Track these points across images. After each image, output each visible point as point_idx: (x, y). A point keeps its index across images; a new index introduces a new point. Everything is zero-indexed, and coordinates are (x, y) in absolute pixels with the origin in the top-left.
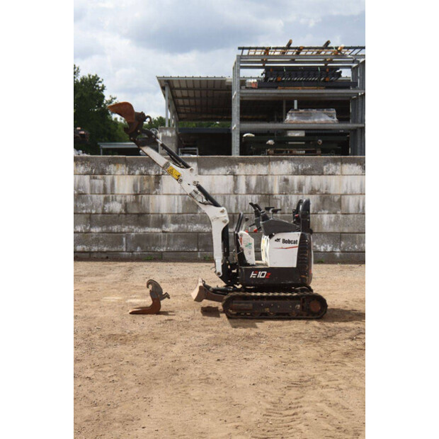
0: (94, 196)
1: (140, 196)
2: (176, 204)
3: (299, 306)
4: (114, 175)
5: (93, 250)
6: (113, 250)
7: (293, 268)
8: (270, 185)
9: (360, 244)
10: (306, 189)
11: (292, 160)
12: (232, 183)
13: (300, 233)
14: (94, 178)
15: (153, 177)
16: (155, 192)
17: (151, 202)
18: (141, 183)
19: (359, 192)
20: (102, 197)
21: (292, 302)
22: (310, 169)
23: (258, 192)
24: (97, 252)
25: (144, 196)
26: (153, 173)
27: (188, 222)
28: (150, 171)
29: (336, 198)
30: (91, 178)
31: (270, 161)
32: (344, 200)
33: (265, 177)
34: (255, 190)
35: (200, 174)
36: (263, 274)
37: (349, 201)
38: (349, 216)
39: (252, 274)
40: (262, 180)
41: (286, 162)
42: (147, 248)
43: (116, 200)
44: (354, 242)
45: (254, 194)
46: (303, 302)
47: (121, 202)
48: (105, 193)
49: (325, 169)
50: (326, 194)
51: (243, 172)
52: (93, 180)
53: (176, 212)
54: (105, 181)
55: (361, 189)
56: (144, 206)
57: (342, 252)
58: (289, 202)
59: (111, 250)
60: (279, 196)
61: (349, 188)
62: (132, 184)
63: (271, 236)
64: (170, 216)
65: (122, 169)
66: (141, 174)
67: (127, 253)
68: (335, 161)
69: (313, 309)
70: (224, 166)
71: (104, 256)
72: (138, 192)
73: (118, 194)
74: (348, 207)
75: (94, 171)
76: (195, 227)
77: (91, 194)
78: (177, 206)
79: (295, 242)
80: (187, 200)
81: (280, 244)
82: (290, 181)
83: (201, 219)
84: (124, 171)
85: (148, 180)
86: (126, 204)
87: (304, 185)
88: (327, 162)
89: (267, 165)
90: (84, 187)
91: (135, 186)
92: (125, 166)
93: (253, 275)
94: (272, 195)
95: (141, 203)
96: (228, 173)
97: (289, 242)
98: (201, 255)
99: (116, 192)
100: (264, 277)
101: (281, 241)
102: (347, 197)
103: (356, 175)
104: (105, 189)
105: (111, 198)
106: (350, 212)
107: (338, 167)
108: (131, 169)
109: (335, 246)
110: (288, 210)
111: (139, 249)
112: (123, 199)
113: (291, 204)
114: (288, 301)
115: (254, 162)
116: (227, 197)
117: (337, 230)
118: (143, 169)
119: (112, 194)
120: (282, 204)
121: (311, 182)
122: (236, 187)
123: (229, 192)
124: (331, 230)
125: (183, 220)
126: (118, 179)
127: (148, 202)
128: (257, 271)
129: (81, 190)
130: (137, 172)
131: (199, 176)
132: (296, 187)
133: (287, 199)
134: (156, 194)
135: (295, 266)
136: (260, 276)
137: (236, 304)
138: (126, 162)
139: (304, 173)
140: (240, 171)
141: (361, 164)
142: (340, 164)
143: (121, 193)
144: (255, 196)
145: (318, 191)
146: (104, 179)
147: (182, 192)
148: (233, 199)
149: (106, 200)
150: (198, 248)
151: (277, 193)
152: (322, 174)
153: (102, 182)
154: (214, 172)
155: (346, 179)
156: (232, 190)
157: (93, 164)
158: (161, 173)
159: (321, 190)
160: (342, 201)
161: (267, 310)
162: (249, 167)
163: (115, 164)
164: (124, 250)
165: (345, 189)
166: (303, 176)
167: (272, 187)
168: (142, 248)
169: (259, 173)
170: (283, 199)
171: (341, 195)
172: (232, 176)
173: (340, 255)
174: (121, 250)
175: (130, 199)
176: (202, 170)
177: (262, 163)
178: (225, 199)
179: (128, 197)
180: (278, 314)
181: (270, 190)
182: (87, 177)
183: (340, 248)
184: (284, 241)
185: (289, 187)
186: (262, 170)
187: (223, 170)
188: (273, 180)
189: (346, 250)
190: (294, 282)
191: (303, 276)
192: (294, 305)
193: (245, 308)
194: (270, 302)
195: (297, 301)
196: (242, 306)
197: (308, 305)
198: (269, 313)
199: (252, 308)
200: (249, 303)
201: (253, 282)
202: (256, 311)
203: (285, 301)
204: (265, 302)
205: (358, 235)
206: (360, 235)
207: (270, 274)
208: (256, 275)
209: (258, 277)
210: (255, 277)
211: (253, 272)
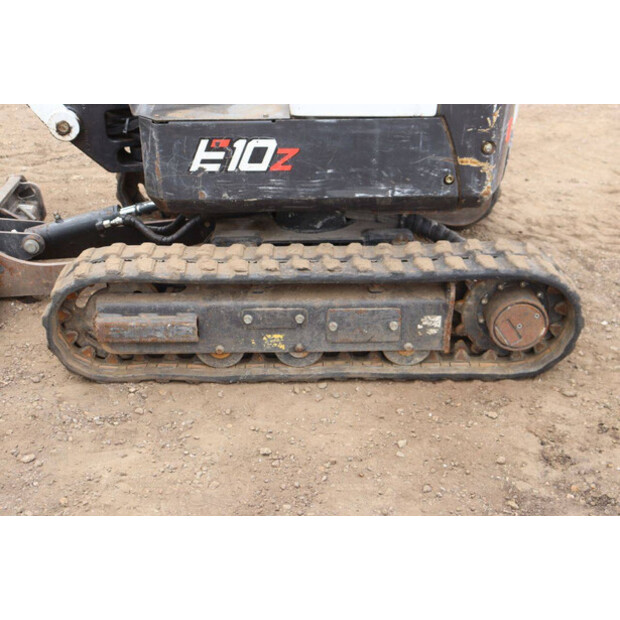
3: (437, 320)
7: (415, 121)
21: (402, 300)
36: (259, 154)
39: (201, 153)
46: (461, 296)
69: (503, 334)
93: (203, 158)
100: (263, 167)
136: (241, 159)
137: (116, 319)
161: (275, 341)
190: (418, 193)
191: (470, 162)
192: (409, 319)
193: (159, 335)
194: (286, 302)
195: (431, 298)
196: (143, 329)
197: (484, 310)
198: (287, 354)
199: (195, 338)
200: (182, 310)
201: (205, 195)
202: (220, 347)
203: (369, 300)
204: (262, 303)
207: (291, 152)
208: (220, 155)
209: (232, 168)
210: (215, 167)
211: (204, 143)
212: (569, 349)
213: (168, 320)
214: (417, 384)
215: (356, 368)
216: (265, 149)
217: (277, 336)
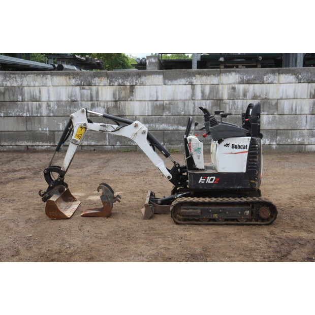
0: (84, 103)
1: (118, 102)
2: (147, 108)
3: (248, 212)
4: (98, 86)
5: (83, 144)
6: (99, 144)
7: (242, 173)
8: (220, 93)
9: (292, 139)
10: (249, 95)
11: (238, 72)
12: (191, 91)
13: (250, 138)
14: (83, 89)
15: (128, 87)
16: (129, 99)
17: (127, 107)
18: (119, 92)
19: (292, 97)
20: (90, 103)
21: (241, 207)
22: (253, 79)
23: (211, 98)
24: (87, 146)
25: (122, 102)
26: (128, 84)
27: (156, 122)
28: (126, 82)
29: (274, 102)
30: (81, 89)
31: (220, 73)
32: (280, 103)
33: (216, 86)
34: (209, 97)
35: (165, 84)
36: (212, 180)
37: (284, 104)
38: (283, 116)
39: (201, 179)
40: (214, 88)
41: (233, 74)
42: (124, 142)
43: (100, 106)
44: (288, 137)
45: (208, 100)
47: (104, 107)
48: (91, 100)
49: (265, 79)
50: (265, 99)
51: (199, 82)
52: (83, 90)
53: (147, 115)
54: (91, 91)
55: (294, 95)
56: (122, 110)
57: (278, 145)
58: (236, 106)
59: (97, 144)
60: (227, 101)
61: (284, 94)
62: (112, 92)
63: (220, 142)
64: (142, 117)
65: (105, 81)
66: (119, 85)
67: (109, 147)
68: (273, 73)
69: (262, 215)
70: (184, 77)
71: (92, 148)
72: (117, 99)
73: (102, 101)
74: (283, 109)
75: (82, 83)
76: (161, 126)
77: (81, 101)
78: (148, 110)
79: (245, 147)
80: (155, 105)
81: (229, 149)
82: (237, 89)
83: (166, 120)
84: (106, 83)
85: (124, 89)
86: (108, 109)
87: (248, 92)
88: (267, 73)
89: (218, 76)
90: (75, 96)
91: (114, 95)
92: (106, 79)
93: (201, 180)
94: (222, 100)
95: (119, 108)
96: (187, 83)
97: (238, 147)
98: (166, 147)
99: (100, 100)
100: (212, 182)
101: (231, 146)
102: (282, 101)
103: (290, 83)
104: (92, 97)
105: (96, 104)
106: (285, 113)
107: (276, 77)
108: (111, 81)
109: (272, 140)
110: (235, 112)
111: (118, 143)
112: (106, 104)
113: (237, 107)
114: (237, 207)
115: (208, 74)
116: (186, 102)
117: (274, 128)
118: (120, 81)
119: (97, 101)
120: (231, 108)
121: (254, 89)
122: (193, 94)
123: (188, 98)
124: (269, 127)
125: (152, 121)
126: (102, 89)
127: (125, 107)
128: (205, 176)
129: (73, 98)
130: (116, 84)
131: (164, 86)
132: (241, 94)
133: (234, 104)
134: (131, 101)
135: (244, 171)
136: (209, 181)
137: (184, 210)
138: (107, 76)
139: (248, 82)
140: (197, 81)
141: (294, 74)
142: (277, 74)
143: (104, 100)
144: (208, 101)
145: (259, 97)
146: (91, 90)
147: (151, 99)
148: (191, 103)
149: (93, 106)
150: (164, 142)
151: (226, 98)
152: (263, 83)
153: (89, 92)
154: (175, 82)
155: (283, 87)
156: (190, 97)
157: (82, 78)
158: (134, 84)
159: (262, 96)
160: (279, 105)
161: (216, 216)
162: (204, 78)
163: (99, 77)
164: (108, 144)
165: (281, 94)
166: (248, 85)
167: (222, 94)
168: (121, 143)
169: (212, 83)
170: (231, 103)
171: (278, 99)
172: (191, 86)
173: (276, 147)
174: (105, 144)
175: (111, 104)
176: (166, 81)
177: (214, 75)
178: (184, 104)
179: (109, 103)
180: (226, 220)
181: (220, 95)
182: (78, 88)
183: (276, 141)
184: (234, 147)
185: (236, 94)
186: (214, 80)
187: (183, 81)
188: (223, 88)
189: (281, 143)
190: (243, 187)
191: (253, 181)
192: (243, 211)
193: (193, 214)
194: (218, 208)
195: (246, 207)
196: (190, 212)
197: (258, 211)
198: (218, 219)
199: (200, 214)
200: (198, 209)
201: (201, 188)
202: (204, 217)
203: (234, 207)
204: (213, 208)
205: (290, 131)
206: (292, 131)
207: (218, 179)
208: (204, 180)
209: (207, 182)
210: (203, 182)
211: (202, 177)
212: (276, 218)
213: (195, 211)
214: (245, 226)
215: (232, 222)
216: (213, 179)
217: (216, 215)
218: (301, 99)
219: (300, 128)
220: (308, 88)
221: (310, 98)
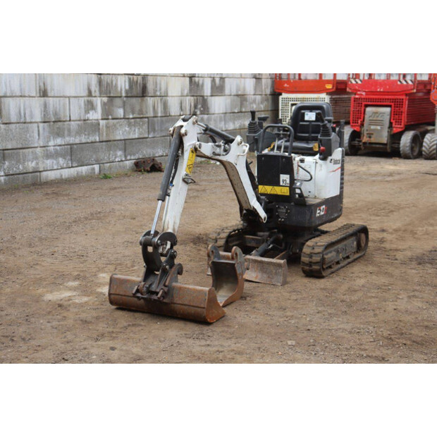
7: (338, 196)
9: (24, 163)
13: (341, 149)
19: (18, 93)
32: (4, 104)
37: (9, 105)
38: (10, 125)
39: (318, 211)
44: (18, 161)
55: (21, 90)
57: (6, 175)
61: (8, 88)
74: (9, 114)
79: (339, 162)
81: (332, 166)
93: (318, 213)
97: (336, 162)
101: (333, 161)
102: (7, 100)
106: (12, 121)
135: (339, 192)
161: (340, 255)
173: (5, 180)
183: (4, 170)
189: (11, 172)
194: (342, 244)
195: (355, 238)
201: (318, 223)
202: (335, 260)
204: (340, 246)
205: (21, 151)
206: (24, 150)
207: (326, 208)
209: (321, 215)
211: (318, 208)
213: (332, 254)
218: (30, 97)
219: (32, 146)
220: (36, 80)
221: (40, 96)
